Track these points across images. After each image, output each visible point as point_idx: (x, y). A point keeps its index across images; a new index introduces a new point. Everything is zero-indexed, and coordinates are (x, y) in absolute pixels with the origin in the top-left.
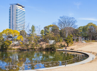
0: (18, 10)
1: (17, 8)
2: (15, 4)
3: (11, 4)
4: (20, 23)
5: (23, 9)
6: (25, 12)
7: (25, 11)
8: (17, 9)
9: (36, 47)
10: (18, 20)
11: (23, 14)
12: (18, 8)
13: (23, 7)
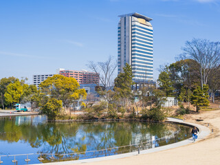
0: (136, 27)
1: (133, 24)
2: (129, 15)
3: (122, 16)
4: (140, 55)
5: (148, 23)
6: (152, 31)
7: (152, 28)
8: (135, 25)
9: (120, 114)
10: (136, 49)
11: (148, 36)
12: (137, 23)
13: (147, 20)
